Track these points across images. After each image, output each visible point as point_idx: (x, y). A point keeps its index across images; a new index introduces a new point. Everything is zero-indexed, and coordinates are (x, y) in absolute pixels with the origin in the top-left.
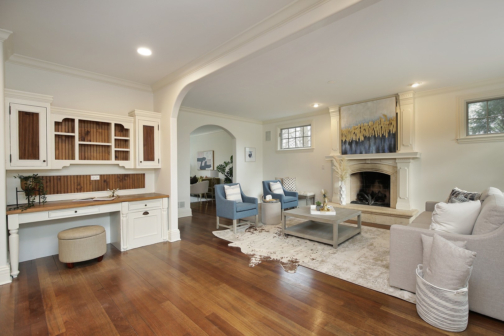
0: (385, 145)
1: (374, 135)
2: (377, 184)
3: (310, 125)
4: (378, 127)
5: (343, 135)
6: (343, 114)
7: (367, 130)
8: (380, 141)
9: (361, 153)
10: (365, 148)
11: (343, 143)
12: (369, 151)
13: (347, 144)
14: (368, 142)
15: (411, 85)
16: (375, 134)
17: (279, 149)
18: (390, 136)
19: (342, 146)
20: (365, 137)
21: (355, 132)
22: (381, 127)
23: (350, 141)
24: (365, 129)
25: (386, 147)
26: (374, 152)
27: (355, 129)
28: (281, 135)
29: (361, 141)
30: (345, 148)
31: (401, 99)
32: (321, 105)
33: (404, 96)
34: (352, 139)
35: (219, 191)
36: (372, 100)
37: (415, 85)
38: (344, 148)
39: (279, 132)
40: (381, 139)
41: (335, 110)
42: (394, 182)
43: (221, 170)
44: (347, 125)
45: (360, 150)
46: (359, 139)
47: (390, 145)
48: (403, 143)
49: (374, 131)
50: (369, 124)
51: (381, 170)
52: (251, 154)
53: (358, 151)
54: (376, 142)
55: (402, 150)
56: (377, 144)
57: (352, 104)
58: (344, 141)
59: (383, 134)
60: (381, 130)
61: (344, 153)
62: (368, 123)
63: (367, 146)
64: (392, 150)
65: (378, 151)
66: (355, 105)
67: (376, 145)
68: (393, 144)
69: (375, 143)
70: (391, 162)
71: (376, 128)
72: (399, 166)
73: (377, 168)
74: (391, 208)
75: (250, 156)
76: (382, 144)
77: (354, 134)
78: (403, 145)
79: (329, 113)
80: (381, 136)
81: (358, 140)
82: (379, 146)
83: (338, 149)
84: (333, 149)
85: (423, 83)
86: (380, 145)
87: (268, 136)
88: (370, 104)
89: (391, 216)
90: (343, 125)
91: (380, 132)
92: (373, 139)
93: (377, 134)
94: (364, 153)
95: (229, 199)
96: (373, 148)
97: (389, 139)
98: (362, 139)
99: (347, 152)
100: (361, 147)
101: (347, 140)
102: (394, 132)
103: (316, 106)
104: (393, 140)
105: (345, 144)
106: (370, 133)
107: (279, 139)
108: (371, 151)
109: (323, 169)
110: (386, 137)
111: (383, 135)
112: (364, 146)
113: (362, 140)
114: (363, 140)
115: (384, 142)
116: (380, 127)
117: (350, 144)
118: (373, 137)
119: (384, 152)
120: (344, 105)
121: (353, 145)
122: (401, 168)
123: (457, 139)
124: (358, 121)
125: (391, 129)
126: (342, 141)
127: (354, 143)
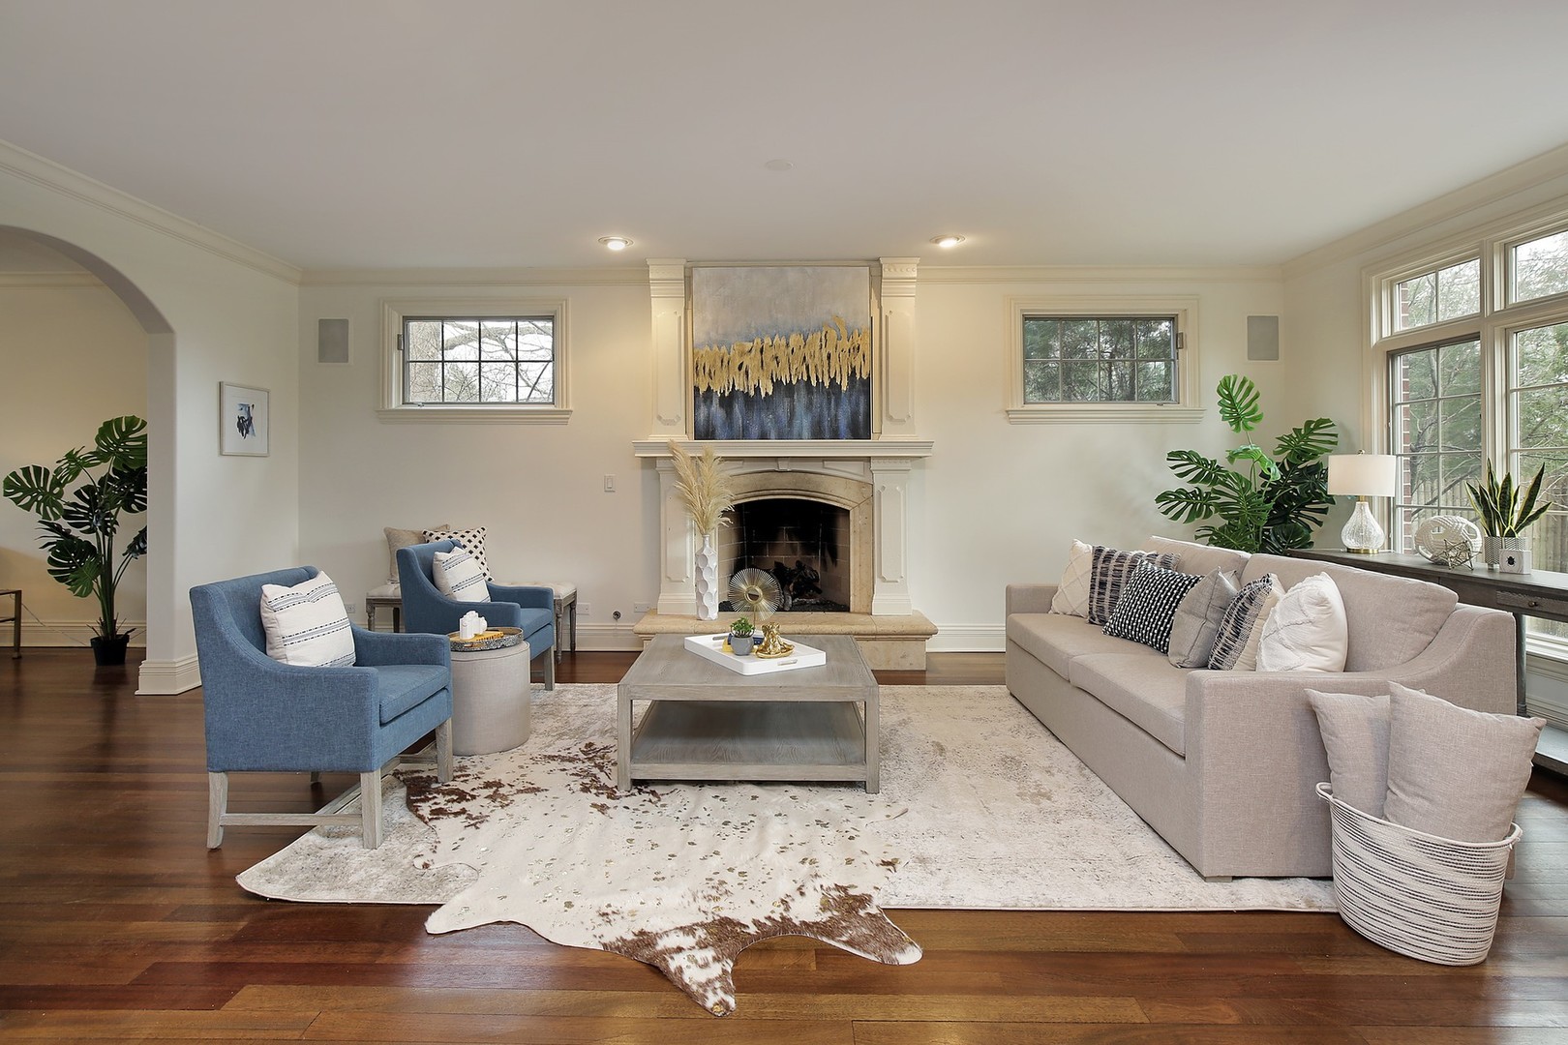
0: (840, 413)
1: (805, 379)
2: (784, 541)
3: (551, 318)
4: (817, 354)
5: (700, 368)
6: (701, 293)
7: (783, 360)
8: (825, 401)
9: (763, 436)
10: (777, 420)
11: (702, 397)
12: (790, 432)
13: (716, 401)
14: (787, 401)
15: (937, 241)
16: (809, 377)
17: (395, 403)
18: (854, 387)
19: (696, 408)
20: (777, 384)
21: (742, 364)
22: (829, 357)
23: (726, 394)
24: (777, 358)
25: (843, 422)
26: (806, 433)
27: (742, 354)
28: (402, 342)
29: (763, 395)
30: (708, 417)
31: (888, 276)
32: (636, 244)
33: (895, 270)
34: (734, 386)
35: (230, 619)
36: (802, 263)
37: (948, 244)
38: (702, 415)
39: (397, 330)
40: (829, 394)
41: (674, 277)
42: (861, 532)
43: (34, 499)
44: (713, 335)
45: (762, 426)
46: (757, 389)
47: (854, 415)
48: (891, 413)
49: (807, 368)
50: (791, 341)
51: (822, 495)
52: (250, 419)
53: (755, 430)
54: (811, 404)
55: (887, 433)
56: (816, 410)
57: (732, 263)
58: (703, 389)
59: (835, 378)
60: (826, 365)
61: (705, 432)
62: (787, 339)
63: (783, 411)
64: (862, 431)
65: (817, 434)
66: (742, 271)
67: (811, 410)
68: (864, 412)
69: (809, 406)
70: (854, 470)
71: (813, 356)
72: (878, 480)
73: (811, 488)
74: (854, 613)
75: (244, 425)
76: (829, 409)
77: (740, 368)
78: (891, 418)
79: (645, 282)
80: (827, 384)
81: (752, 393)
82: (821, 416)
83: (679, 418)
84: (660, 418)
85: (968, 241)
86: (826, 413)
87: (331, 340)
88: (792, 275)
89: (874, 640)
90: (700, 333)
91: (826, 372)
92: (803, 392)
93: (817, 377)
94: (773, 435)
95: (293, 659)
96: (804, 422)
97: (851, 395)
98: (767, 388)
99: (713, 432)
100: (763, 415)
101: (717, 388)
102: (865, 377)
103: (616, 245)
104: (862, 399)
105: (708, 403)
106: (793, 373)
107: (396, 357)
108: (795, 431)
109: (610, 490)
110: (844, 388)
111: (833, 381)
112: (773, 413)
113: (767, 394)
114: (770, 393)
115: (837, 405)
116: (825, 356)
117: (727, 402)
118: (802, 385)
119: (835, 435)
120: (701, 264)
121: (737, 409)
122: (884, 488)
123: (1007, 411)
124: (753, 326)
125: (857, 364)
126: (697, 389)
127: (741, 399)
